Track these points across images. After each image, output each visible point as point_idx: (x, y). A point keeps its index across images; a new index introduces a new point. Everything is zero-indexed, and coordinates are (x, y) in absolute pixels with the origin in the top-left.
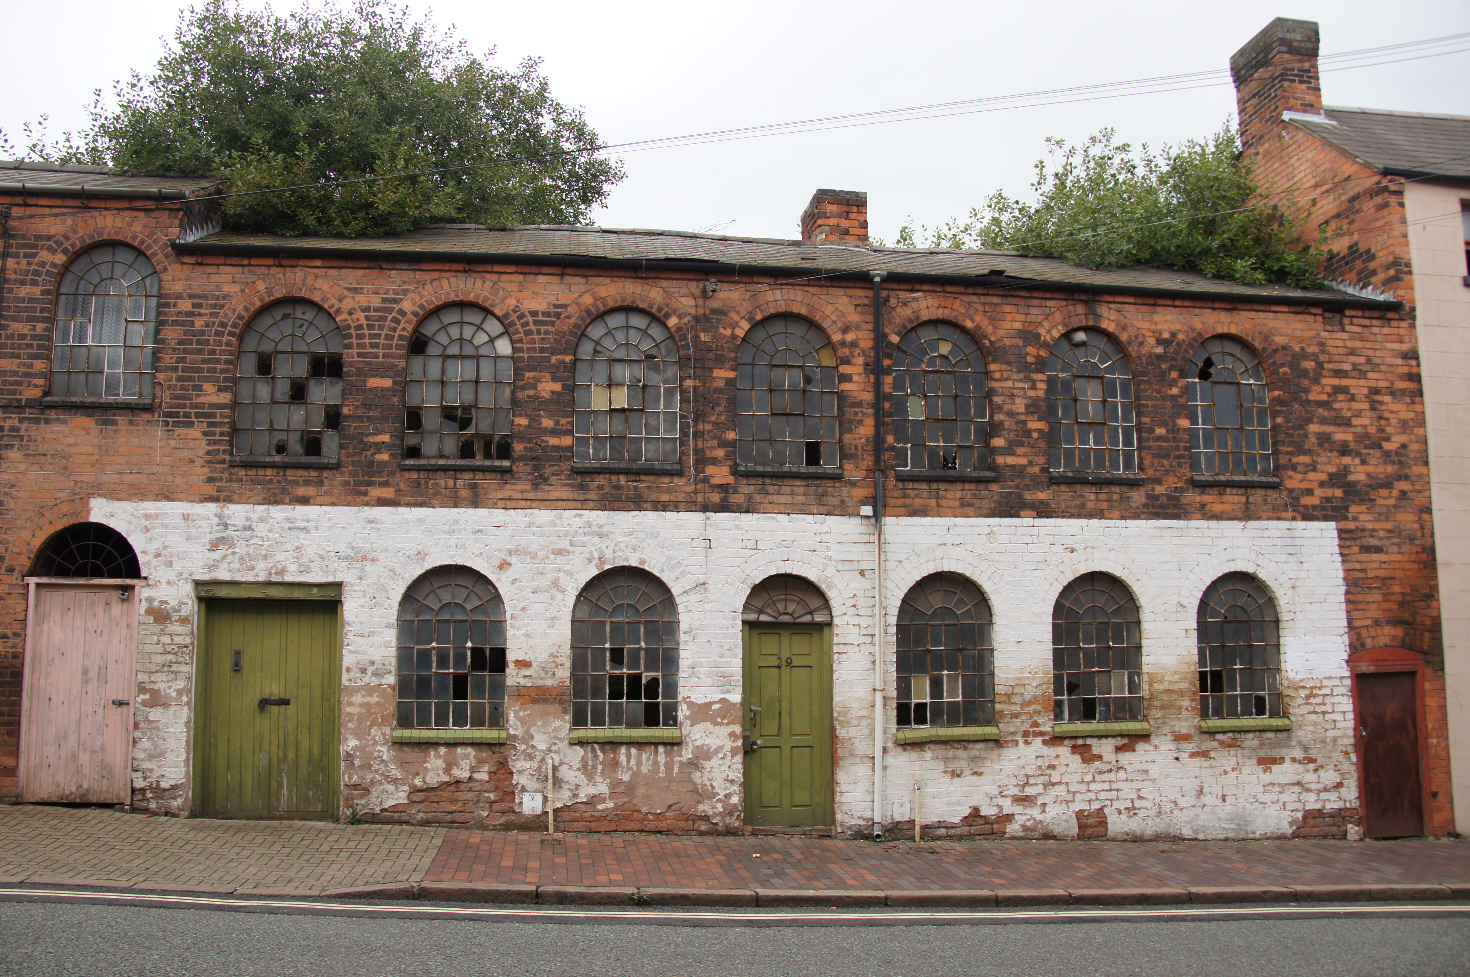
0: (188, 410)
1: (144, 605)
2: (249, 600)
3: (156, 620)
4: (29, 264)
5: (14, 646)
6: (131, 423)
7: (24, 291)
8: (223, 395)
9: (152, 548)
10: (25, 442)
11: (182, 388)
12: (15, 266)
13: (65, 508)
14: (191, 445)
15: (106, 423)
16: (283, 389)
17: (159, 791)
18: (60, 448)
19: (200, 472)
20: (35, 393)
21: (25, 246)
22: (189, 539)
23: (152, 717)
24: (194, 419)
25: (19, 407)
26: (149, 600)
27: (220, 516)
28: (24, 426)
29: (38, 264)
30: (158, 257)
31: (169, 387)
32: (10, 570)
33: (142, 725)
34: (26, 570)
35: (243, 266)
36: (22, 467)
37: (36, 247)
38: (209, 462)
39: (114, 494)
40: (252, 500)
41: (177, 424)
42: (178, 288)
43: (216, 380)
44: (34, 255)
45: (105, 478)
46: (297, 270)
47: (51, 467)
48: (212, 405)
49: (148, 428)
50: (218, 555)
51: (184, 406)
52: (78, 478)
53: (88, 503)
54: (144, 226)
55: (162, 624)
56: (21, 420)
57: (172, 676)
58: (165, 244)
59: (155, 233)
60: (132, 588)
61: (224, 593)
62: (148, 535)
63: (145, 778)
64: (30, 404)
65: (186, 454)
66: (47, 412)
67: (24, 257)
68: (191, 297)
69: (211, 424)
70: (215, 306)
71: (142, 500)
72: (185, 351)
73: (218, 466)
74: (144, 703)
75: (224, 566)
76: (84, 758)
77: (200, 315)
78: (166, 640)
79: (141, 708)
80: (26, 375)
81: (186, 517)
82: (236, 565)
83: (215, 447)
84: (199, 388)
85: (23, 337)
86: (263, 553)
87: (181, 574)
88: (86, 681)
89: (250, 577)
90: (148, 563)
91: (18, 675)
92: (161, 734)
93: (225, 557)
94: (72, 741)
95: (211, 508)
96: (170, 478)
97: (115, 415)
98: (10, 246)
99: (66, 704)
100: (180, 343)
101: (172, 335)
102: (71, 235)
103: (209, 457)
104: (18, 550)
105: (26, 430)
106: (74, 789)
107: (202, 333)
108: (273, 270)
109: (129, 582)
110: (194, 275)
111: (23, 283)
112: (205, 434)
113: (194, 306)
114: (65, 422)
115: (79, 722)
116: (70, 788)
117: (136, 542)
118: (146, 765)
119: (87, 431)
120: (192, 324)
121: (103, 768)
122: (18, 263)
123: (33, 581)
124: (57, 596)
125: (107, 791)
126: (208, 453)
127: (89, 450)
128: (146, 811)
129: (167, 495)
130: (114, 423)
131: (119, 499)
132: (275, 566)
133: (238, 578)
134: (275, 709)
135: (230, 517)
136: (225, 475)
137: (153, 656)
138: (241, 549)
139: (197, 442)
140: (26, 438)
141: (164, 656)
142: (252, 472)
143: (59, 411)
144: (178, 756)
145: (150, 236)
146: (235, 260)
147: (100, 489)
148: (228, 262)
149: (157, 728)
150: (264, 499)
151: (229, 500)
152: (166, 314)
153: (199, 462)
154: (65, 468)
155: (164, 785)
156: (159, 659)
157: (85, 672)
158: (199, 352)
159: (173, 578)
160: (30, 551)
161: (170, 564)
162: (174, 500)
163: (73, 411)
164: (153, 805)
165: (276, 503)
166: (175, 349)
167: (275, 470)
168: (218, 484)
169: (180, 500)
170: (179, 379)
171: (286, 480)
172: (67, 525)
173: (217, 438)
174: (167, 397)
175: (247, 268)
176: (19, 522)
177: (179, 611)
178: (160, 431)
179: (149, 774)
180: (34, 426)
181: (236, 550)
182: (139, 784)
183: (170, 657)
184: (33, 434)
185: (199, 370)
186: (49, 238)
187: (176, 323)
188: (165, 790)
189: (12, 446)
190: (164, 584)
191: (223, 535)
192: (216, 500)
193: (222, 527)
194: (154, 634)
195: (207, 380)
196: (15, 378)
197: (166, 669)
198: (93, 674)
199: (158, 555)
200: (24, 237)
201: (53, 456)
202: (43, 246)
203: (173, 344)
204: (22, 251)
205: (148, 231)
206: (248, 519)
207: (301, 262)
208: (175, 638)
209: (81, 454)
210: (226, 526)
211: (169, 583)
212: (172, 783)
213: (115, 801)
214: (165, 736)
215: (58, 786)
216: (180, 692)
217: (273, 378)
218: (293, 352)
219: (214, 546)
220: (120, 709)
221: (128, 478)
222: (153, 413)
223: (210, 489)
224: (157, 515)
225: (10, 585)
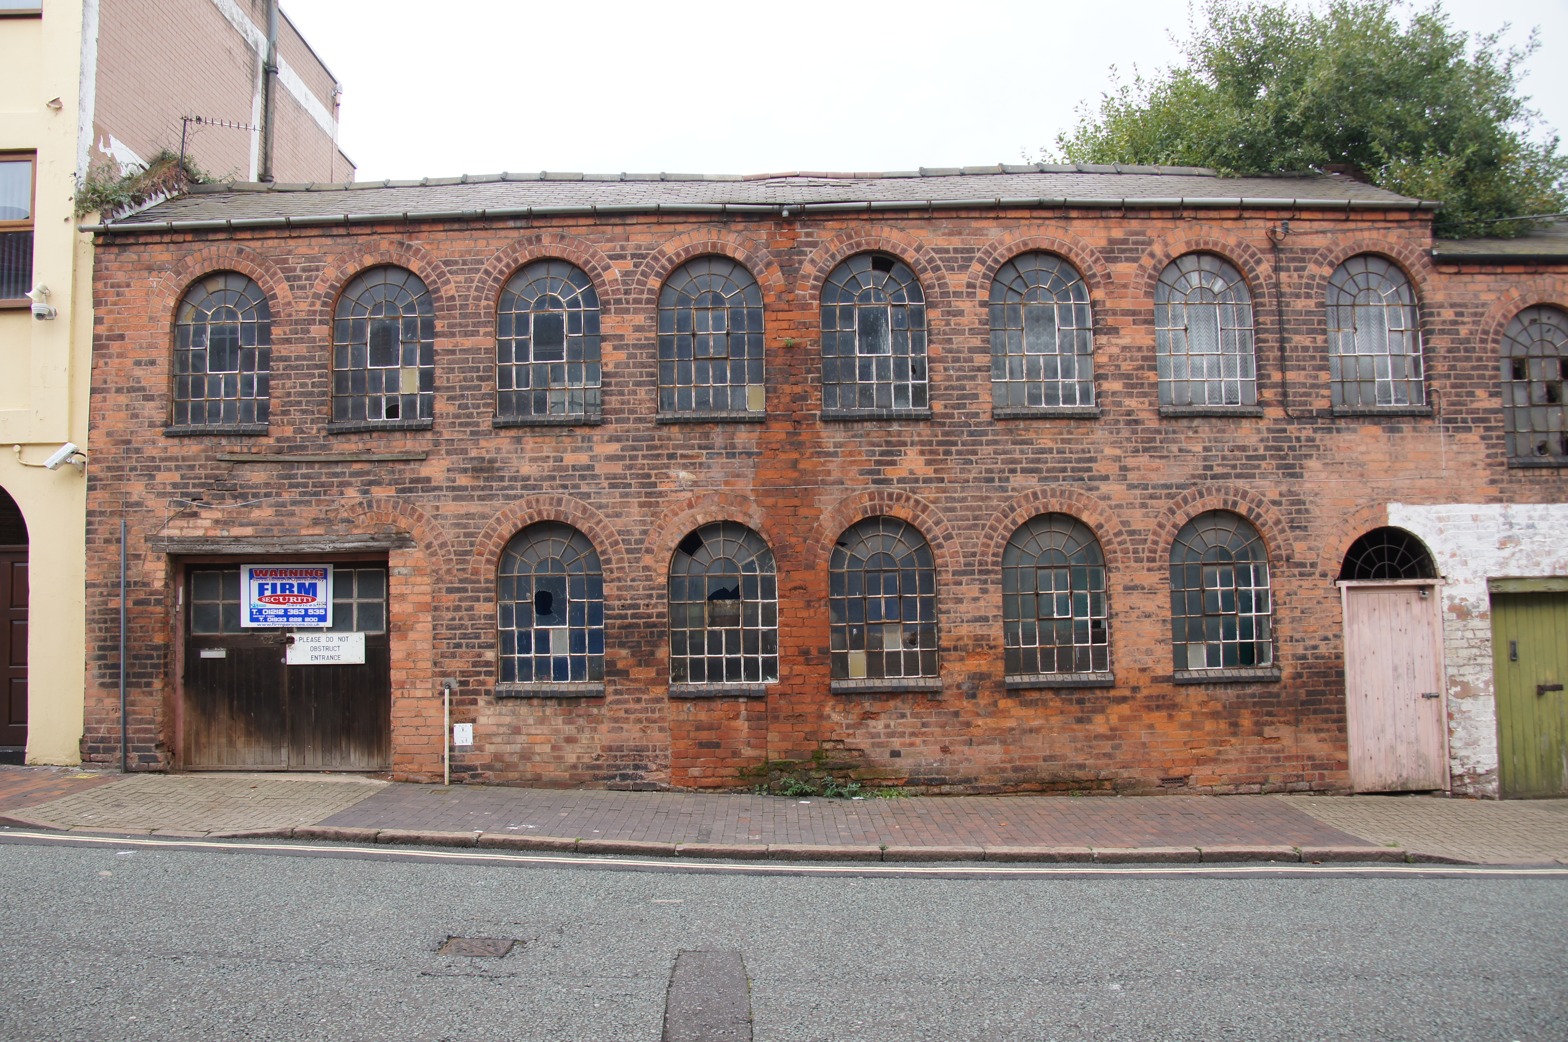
0: (1464, 416)
1: (1446, 604)
2: (1533, 594)
3: (1458, 617)
4: (1300, 277)
5: (1335, 648)
6: (1415, 429)
7: (1300, 304)
8: (1494, 400)
9: (1448, 548)
10: (1321, 452)
11: (1457, 395)
12: (1288, 280)
13: (1366, 513)
14: (1472, 449)
15: (1392, 430)
16: (1539, 392)
17: (1475, 777)
18: (1354, 456)
19: (1483, 475)
20: (1323, 404)
21: (1293, 260)
22: (1479, 539)
23: (1464, 708)
24: (1470, 424)
25: (1312, 417)
26: (1451, 598)
27: (1504, 516)
28: (1318, 436)
29: (1308, 278)
30: (1416, 268)
31: (1445, 394)
32: (1324, 575)
33: (1456, 716)
34: (1338, 574)
35: (1496, 274)
36: (1323, 475)
37: (1303, 260)
38: (1490, 465)
39: (1408, 499)
40: (1532, 499)
41: (1457, 429)
42: (1439, 297)
43: (1486, 386)
44: (1303, 269)
45: (1398, 484)
46: (1545, 276)
47: (1349, 475)
48: (1486, 411)
49: (1432, 434)
50: (1506, 553)
51: (1461, 412)
52: (1374, 485)
53: (1385, 508)
54: (1399, 237)
55: (1464, 620)
56: (1315, 430)
57: (1478, 668)
58: (1421, 255)
59: (1409, 245)
60: (1432, 587)
61: (1511, 588)
62: (1443, 536)
63: (1463, 765)
64: (1321, 414)
65: (1468, 458)
66: (1337, 421)
67: (1295, 270)
68: (1452, 306)
69: (1487, 429)
70: (1475, 314)
71: (1434, 504)
72: (1455, 359)
73: (1498, 468)
74: (1456, 695)
75: (1513, 562)
76: (1401, 749)
77: (1463, 323)
78: (1469, 634)
79: (1454, 699)
80: (1313, 386)
81: (1475, 518)
82: (1523, 562)
83: (1494, 451)
84: (1471, 394)
85: (1305, 349)
86: (1547, 549)
87: (1476, 572)
88: (1397, 677)
89: (1536, 573)
90: (1445, 563)
91: (1341, 674)
92: (1473, 723)
93: (1513, 554)
94: (1389, 732)
95: (1496, 508)
96: (1457, 482)
97: (1399, 422)
98: (1281, 260)
99: (1381, 700)
100: (1449, 351)
101: (1440, 343)
102: (1333, 248)
103: (1489, 461)
104: (1328, 556)
105: (1321, 440)
106: (1395, 779)
107: (1468, 341)
108: (1524, 277)
109: (1429, 581)
110: (1451, 284)
111: (1298, 296)
112: (1483, 438)
113: (1457, 314)
114: (1354, 431)
115: (1394, 716)
116: (1391, 778)
117: (1432, 543)
118: (1462, 753)
119: (1376, 439)
120: (1457, 332)
121: (1419, 758)
122: (1290, 277)
123: (1344, 584)
124: (1362, 597)
125: (1424, 779)
126: (1488, 456)
127: (1381, 457)
128: (1465, 795)
129: (1455, 498)
130: (1399, 430)
131: (1413, 504)
132: (1558, 561)
133: (1527, 574)
134: (1550, 694)
135: (1514, 517)
136: (1506, 477)
137: (1460, 651)
138: (1526, 546)
139: (1477, 446)
140: (1322, 448)
141: (1469, 650)
142: (1529, 473)
143: (1348, 420)
144: (1490, 743)
145: (1406, 246)
146: (1490, 269)
147: (1395, 494)
148: (1483, 271)
149: (1470, 718)
150: (1543, 498)
151: (1511, 500)
152: (1432, 323)
153: (1481, 465)
154: (1362, 475)
155: (1480, 770)
156: (1465, 653)
157: (1395, 669)
158: (1468, 359)
159: (1469, 576)
160: (1338, 556)
161: (1465, 563)
162: (1462, 502)
163: (1361, 420)
164: (1470, 790)
165: (1554, 501)
166: (1445, 357)
167: (1550, 471)
168: (1500, 486)
169: (1467, 502)
170: (1453, 386)
171: (1560, 480)
172: (1369, 530)
173: (1494, 441)
174: (1444, 403)
175: (1499, 277)
176: (1325, 529)
177: (1478, 607)
178: (1442, 436)
179: (1466, 761)
180: (1328, 436)
181: (1522, 547)
182: (1458, 770)
183: (1475, 651)
184: (1328, 443)
185: (1470, 377)
186: (1314, 251)
187: (1442, 332)
188: (1480, 775)
189: (1311, 456)
190: (1462, 583)
191: (1509, 533)
192: (1500, 500)
193: (1507, 526)
194: (1458, 630)
195: (1478, 386)
196: (1304, 390)
197: (1472, 662)
198: (1402, 670)
199: (1453, 555)
200: (1291, 251)
201: (1349, 463)
202: (1310, 260)
203: (1443, 353)
204: (1292, 265)
205: (1402, 242)
206: (1530, 518)
207: (1550, 269)
208: (1477, 632)
209: (1373, 461)
210: (1511, 525)
211: (1466, 581)
212: (1487, 768)
213: (1432, 788)
214: (1478, 724)
215: (1381, 776)
216: (1486, 683)
217: (1530, 382)
218: (1544, 357)
219: (1502, 545)
220: (1429, 702)
221: (1419, 483)
222: (1433, 419)
223: (1493, 491)
224: (1448, 517)
225: (1325, 589)
